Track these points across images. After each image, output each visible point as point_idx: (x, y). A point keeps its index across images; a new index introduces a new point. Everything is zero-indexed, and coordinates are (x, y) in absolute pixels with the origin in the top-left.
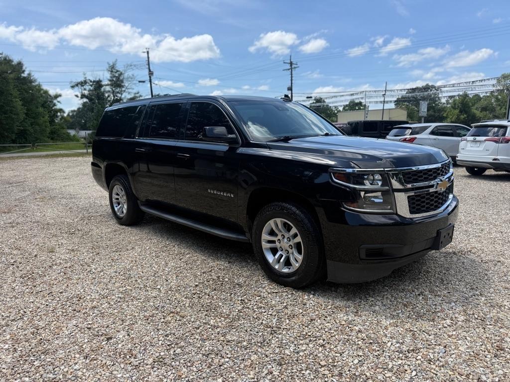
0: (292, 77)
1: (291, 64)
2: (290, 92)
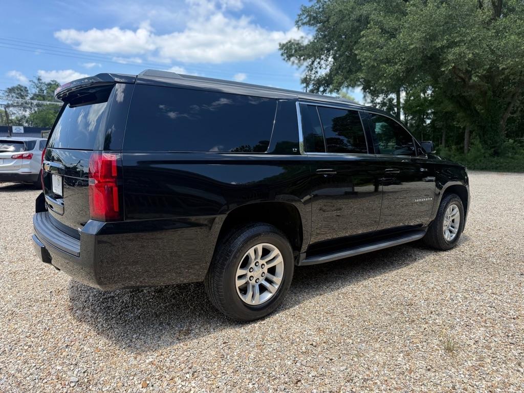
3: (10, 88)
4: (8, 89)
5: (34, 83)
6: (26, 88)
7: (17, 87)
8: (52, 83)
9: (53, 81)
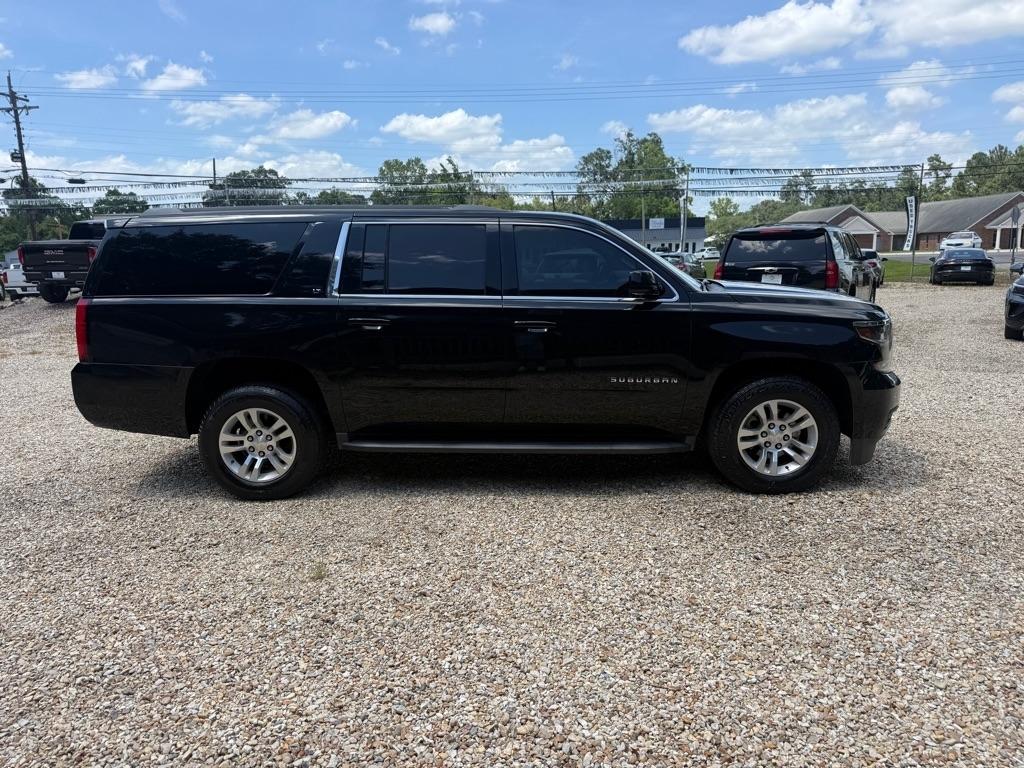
0: (19, 129)
1: (13, 97)
2: (20, 164)
3: (586, 156)
4: (584, 157)
5: (622, 142)
6: (609, 152)
7: (596, 153)
8: (649, 138)
9: (650, 135)
